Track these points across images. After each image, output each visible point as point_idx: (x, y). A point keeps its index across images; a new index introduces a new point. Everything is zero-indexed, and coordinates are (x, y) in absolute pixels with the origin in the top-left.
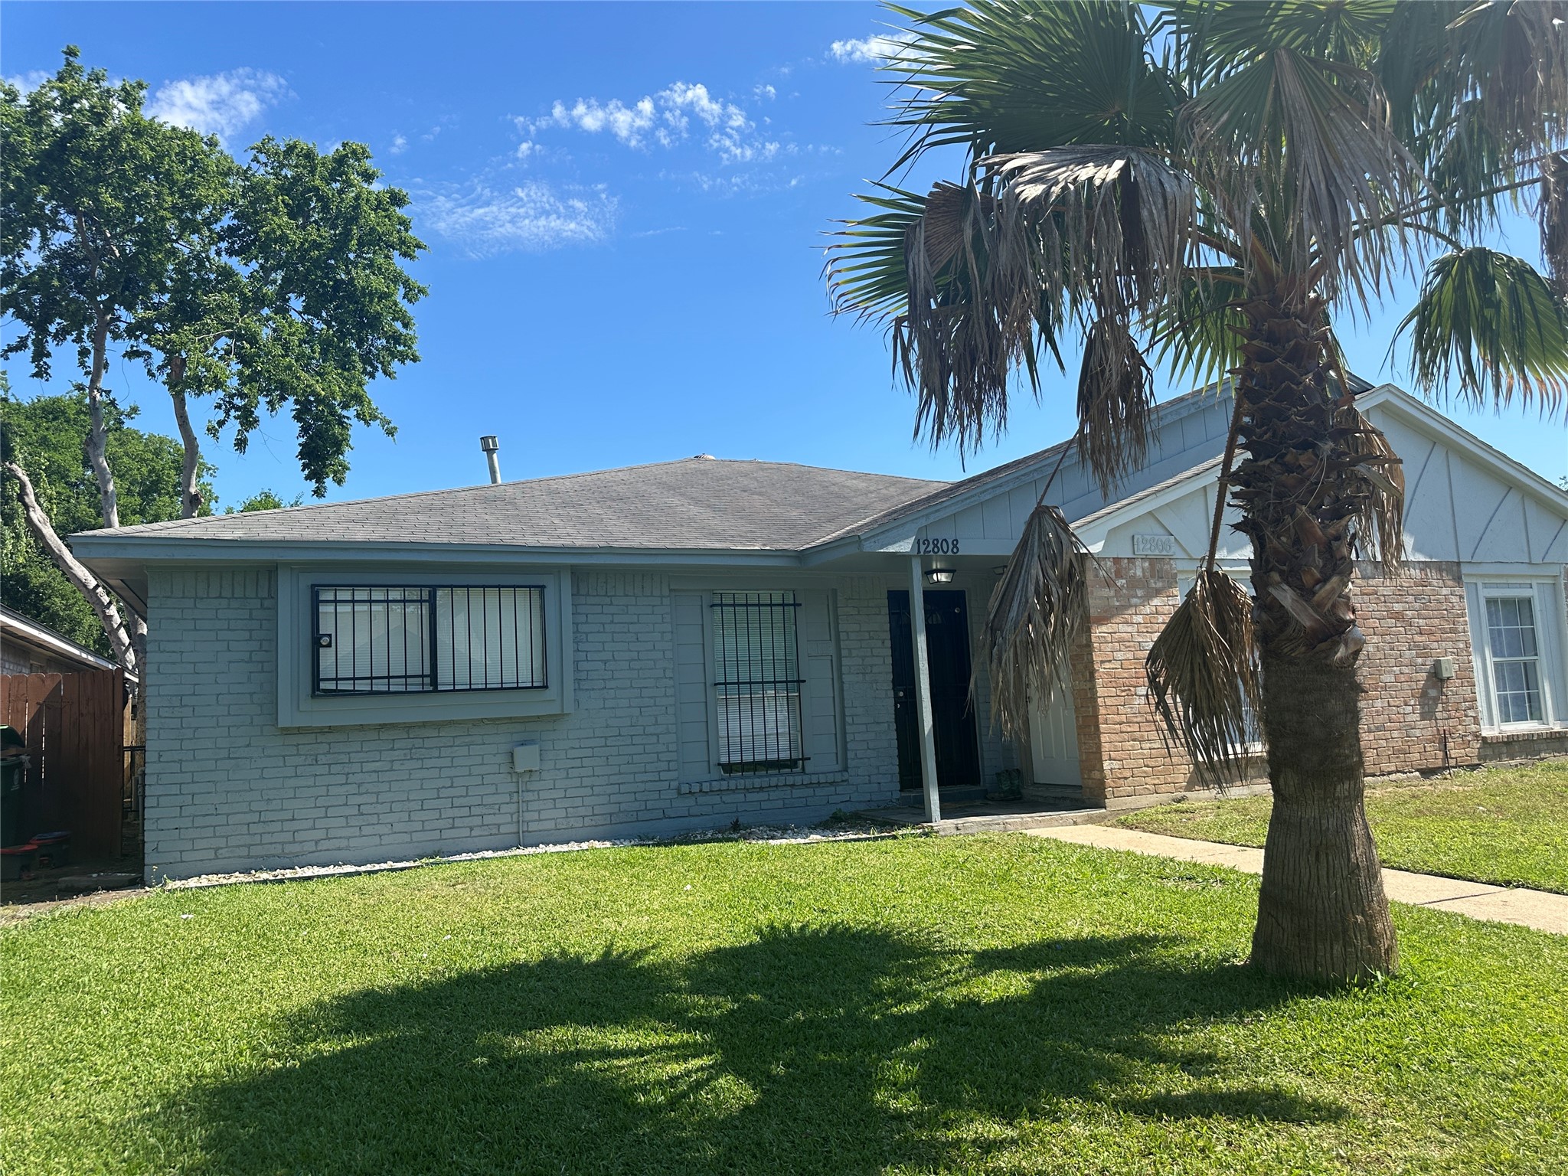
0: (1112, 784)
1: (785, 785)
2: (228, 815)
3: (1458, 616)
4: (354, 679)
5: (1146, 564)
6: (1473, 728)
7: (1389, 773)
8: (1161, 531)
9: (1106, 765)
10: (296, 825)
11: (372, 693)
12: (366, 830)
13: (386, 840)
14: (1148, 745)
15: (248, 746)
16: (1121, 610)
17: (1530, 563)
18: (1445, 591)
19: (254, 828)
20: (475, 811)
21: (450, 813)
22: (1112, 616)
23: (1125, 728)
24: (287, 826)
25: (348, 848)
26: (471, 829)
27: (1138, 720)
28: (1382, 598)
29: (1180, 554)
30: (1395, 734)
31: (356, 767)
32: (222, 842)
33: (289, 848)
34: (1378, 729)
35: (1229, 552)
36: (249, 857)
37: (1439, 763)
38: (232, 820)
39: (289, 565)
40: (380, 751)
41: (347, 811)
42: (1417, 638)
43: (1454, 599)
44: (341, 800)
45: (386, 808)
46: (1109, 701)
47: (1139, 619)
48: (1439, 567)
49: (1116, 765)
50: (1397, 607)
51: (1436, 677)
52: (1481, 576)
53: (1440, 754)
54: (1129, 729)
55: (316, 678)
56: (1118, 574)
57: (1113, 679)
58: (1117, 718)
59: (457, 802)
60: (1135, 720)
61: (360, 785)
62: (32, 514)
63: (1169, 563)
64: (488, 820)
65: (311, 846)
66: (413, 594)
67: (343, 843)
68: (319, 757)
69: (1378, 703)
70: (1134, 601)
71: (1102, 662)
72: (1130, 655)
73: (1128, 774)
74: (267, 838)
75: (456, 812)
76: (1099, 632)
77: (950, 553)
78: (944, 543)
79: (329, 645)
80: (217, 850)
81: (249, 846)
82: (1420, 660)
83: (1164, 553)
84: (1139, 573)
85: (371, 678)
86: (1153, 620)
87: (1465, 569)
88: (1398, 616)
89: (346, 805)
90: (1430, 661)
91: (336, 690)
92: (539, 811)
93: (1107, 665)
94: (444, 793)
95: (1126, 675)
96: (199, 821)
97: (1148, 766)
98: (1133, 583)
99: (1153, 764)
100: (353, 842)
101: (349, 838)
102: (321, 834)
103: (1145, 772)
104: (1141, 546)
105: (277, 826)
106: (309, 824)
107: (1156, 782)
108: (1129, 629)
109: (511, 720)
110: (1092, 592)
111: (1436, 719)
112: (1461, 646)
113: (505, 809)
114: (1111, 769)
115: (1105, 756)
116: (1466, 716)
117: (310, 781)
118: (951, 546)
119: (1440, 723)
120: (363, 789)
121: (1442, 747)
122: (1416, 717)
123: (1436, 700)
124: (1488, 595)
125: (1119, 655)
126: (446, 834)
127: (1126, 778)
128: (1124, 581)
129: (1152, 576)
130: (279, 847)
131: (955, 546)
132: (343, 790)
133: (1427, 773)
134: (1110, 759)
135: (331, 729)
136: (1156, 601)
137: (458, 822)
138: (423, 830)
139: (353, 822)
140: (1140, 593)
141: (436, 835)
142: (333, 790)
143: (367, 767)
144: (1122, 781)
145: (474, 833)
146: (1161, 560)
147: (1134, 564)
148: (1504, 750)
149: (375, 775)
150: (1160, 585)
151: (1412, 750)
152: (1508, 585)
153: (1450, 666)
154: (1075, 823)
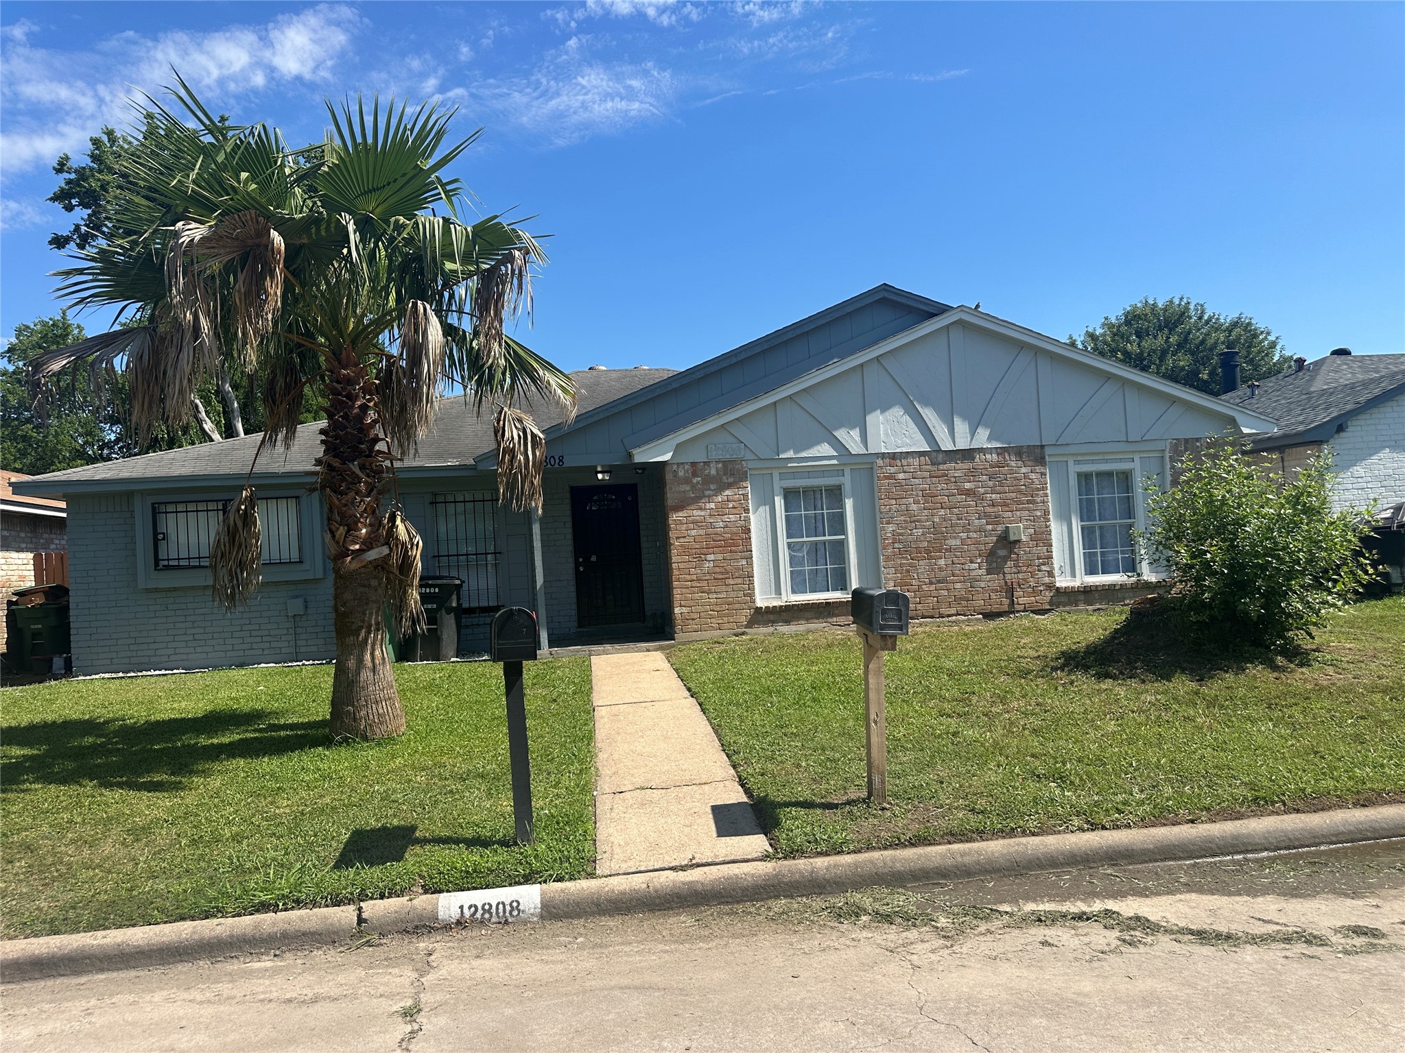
0: (682, 624)
1: (485, 624)
2: (117, 639)
3: (1038, 489)
4: (189, 558)
5: (720, 465)
6: (1047, 580)
7: (949, 616)
8: (734, 440)
9: (677, 610)
10: (157, 646)
11: (200, 567)
12: (198, 650)
13: (210, 655)
14: (715, 596)
15: (127, 599)
16: (697, 499)
17: (1127, 441)
18: (1024, 470)
19: (132, 647)
20: (265, 639)
21: (250, 640)
22: (688, 505)
23: (695, 584)
24: (152, 646)
25: (188, 660)
26: (263, 650)
27: (707, 578)
28: (953, 479)
29: (749, 456)
30: (958, 586)
31: (191, 612)
32: (114, 655)
33: (153, 659)
34: (939, 582)
35: (795, 453)
36: (130, 664)
37: (1006, 608)
38: (120, 642)
39: (142, 492)
40: (205, 602)
41: (187, 638)
42: (988, 509)
43: (1033, 476)
44: (183, 631)
45: (210, 636)
46: (681, 566)
47: (712, 505)
48: (1019, 452)
49: (684, 610)
50: (968, 486)
51: (1007, 543)
52: (1073, 455)
53: (1006, 601)
54: (698, 585)
55: (157, 560)
56: (695, 474)
57: (686, 550)
58: (688, 577)
59: (254, 633)
60: (705, 578)
61: (193, 622)
62: (205, 426)
63: (741, 463)
64: (273, 645)
65: (166, 659)
66: (211, 506)
67: (184, 657)
68: (169, 606)
69: (942, 562)
70: (707, 493)
71: (677, 538)
72: (702, 532)
73: (696, 616)
74: (140, 653)
75: (254, 640)
76: (674, 517)
77: (557, 466)
78: (552, 460)
79: (164, 539)
80: (112, 659)
81: (129, 657)
82: (990, 527)
83: (735, 456)
84: (713, 472)
85: (199, 558)
86: (723, 506)
87: (1048, 451)
88: (968, 493)
89: (185, 634)
90: (1000, 528)
91: (179, 566)
92: (307, 640)
93: (682, 540)
94: (246, 628)
95: (697, 547)
96: (101, 643)
97: (713, 611)
98: (708, 480)
99: (718, 609)
100: (191, 657)
101: (188, 654)
102: (171, 651)
103: (711, 615)
104: (714, 453)
105: (145, 646)
106: (164, 645)
107: (720, 622)
108: (703, 513)
109: (287, 582)
110: (671, 489)
111: (1004, 574)
112: (1039, 514)
113: (284, 638)
114: (681, 613)
115: (676, 604)
116: (1039, 571)
117: (164, 620)
118: (557, 461)
119: (1008, 577)
120: (195, 625)
121: (1009, 595)
122: (983, 572)
123: (1006, 559)
124: (1079, 470)
125: (693, 533)
126: (247, 653)
127: (693, 619)
128: (699, 479)
129: (725, 474)
130: (147, 658)
131: (561, 461)
132: (183, 625)
133: (989, 616)
134: (681, 606)
135: (175, 589)
136: (728, 492)
137: (255, 646)
138: (233, 650)
139: (190, 644)
140: (712, 487)
141: (241, 653)
142: (178, 625)
143: (198, 611)
144: (691, 621)
145: (265, 653)
146: (733, 461)
147: (709, 466)
148: (1082, 597)
149: (202, 616)
150: (731, 480)
151: (975, 598)
152: (1106, 461)
153: (1022, 531)
154: (648, 650)
